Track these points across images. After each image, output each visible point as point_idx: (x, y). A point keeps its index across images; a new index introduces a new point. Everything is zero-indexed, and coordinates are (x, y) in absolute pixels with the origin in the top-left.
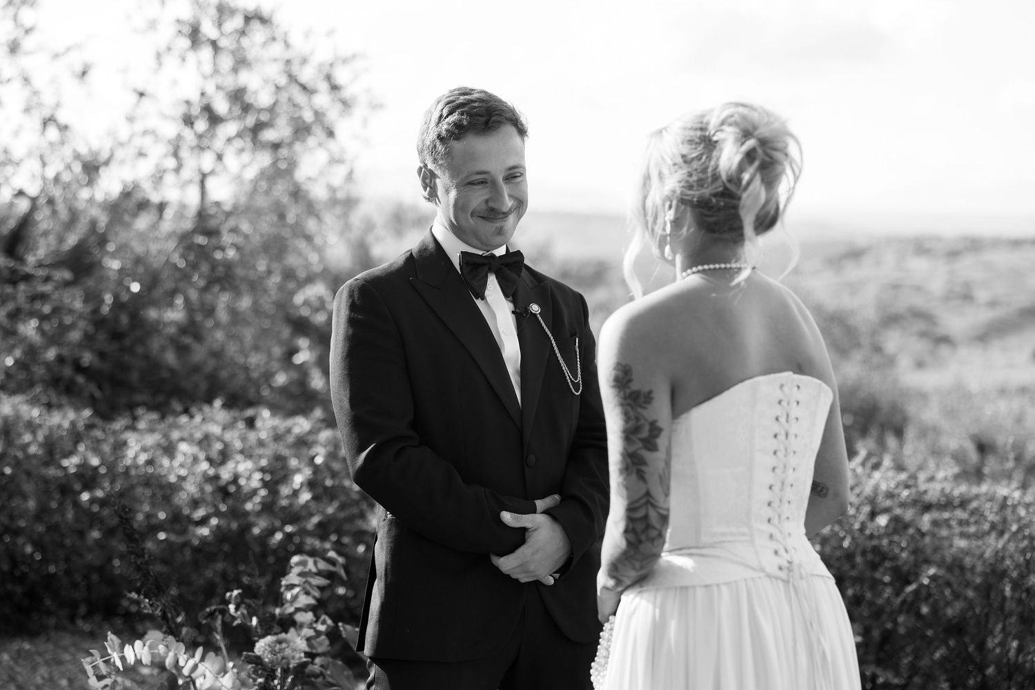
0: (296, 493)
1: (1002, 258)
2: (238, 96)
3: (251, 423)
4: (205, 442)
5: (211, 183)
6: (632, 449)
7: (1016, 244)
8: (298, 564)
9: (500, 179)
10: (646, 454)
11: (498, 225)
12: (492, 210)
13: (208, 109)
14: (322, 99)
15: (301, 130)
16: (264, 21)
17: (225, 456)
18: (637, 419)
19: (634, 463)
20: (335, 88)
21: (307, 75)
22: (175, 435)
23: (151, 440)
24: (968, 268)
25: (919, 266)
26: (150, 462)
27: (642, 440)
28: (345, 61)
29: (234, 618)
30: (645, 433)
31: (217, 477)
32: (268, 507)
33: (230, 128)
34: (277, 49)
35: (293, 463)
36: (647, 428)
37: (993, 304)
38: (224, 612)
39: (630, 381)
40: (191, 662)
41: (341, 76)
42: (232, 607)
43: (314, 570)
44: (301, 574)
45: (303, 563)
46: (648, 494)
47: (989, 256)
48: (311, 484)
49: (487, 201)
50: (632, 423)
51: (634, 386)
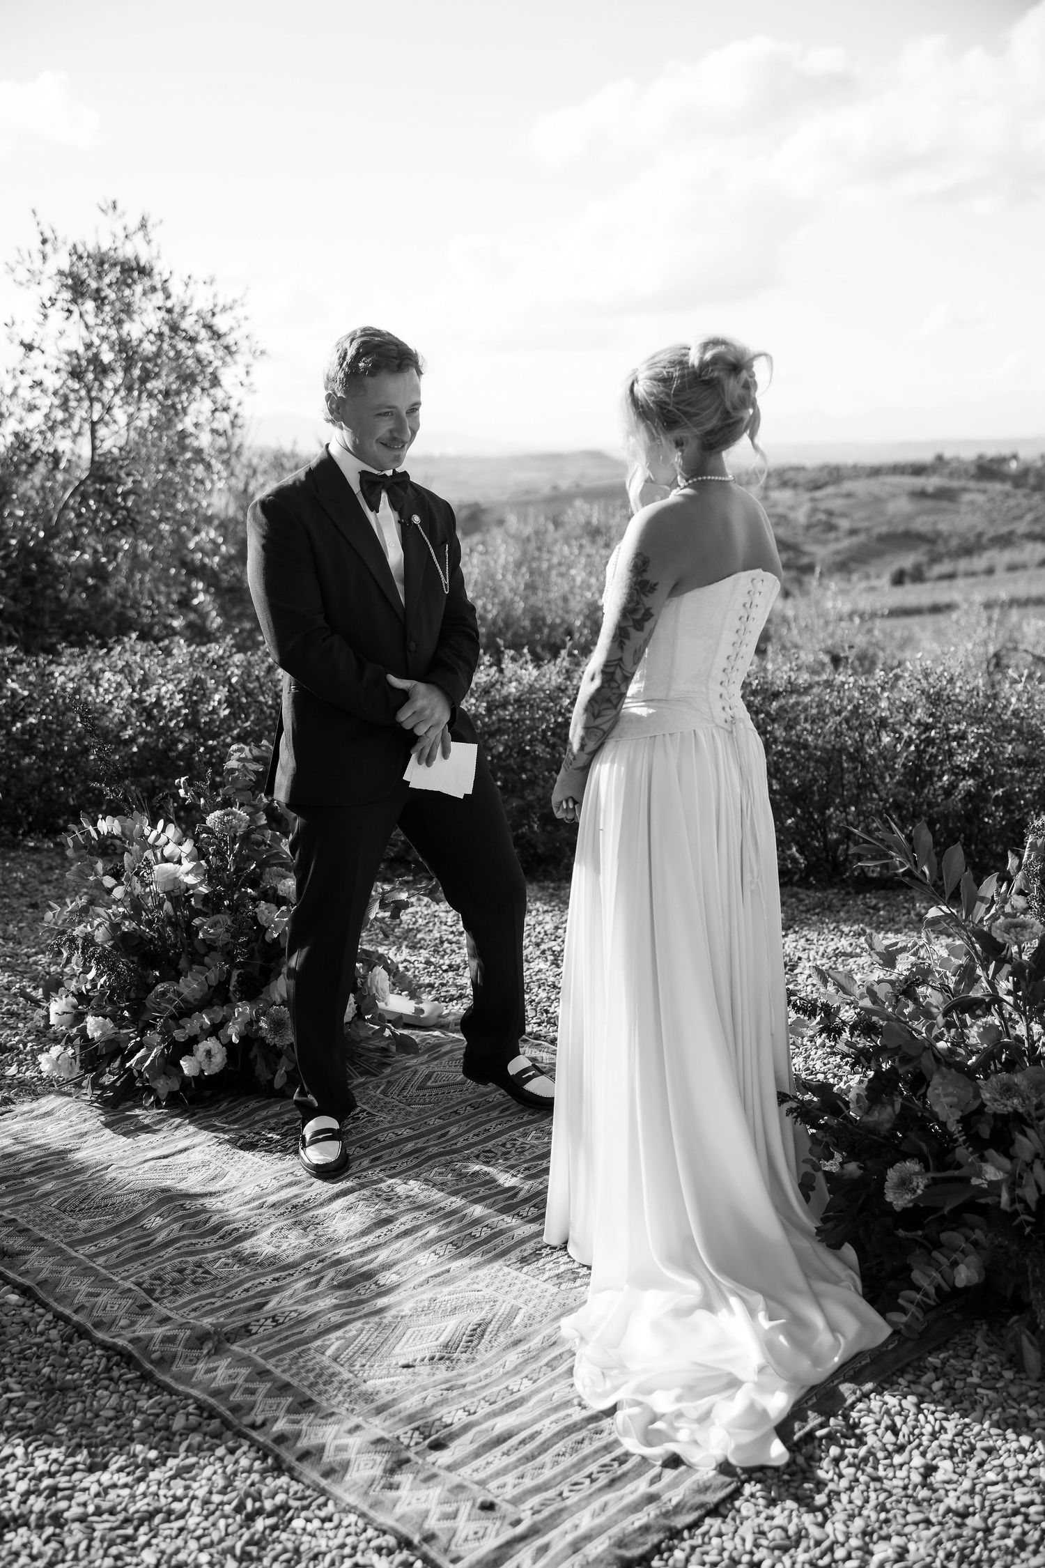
0: (214, 711)
1: (860, 487)
2: (123, 346)
3: (168, 652)
4: (127, 670)
5: (102, 431)
6: (624, 624)
7: (875, 472)
8: (235, 751)
9: (404, 413)
10: (632, 631)
11: (396, 453)
12: (394, 439)
13: (95, 360)
14: (204, 348)
15: (188, 379)
16: (144, 271)
17: (145, 682)
18: (638, 603)
19: (620, 635)
20: (216, 335)
21: (188, 324)
22: (98, 666)
23: (75, 670)
24: (830, 498)
25: (783, 497)
26: (77, 691)
27: (634, 620)
28: (224, 309)
29: (185, 799)
30: (638, 616)
31: (141, 701)
32: (191, 724)
33: (117, 378)
34: (158, 298)
35: (211, 683)
36: (642, 612)
37: (853, 532)
38: (176, 796)
39: (645, 571)
40: (154, 833)
41: (221, 323)
42: (182, 792)
43: (250, 756)
44: (239, 760)
45: (241, 750)
46: (621, 659)
47: (848, 486)
48: (230, 702)
49: (391, 431)
50: (632, 605)
51: (647, 576)
